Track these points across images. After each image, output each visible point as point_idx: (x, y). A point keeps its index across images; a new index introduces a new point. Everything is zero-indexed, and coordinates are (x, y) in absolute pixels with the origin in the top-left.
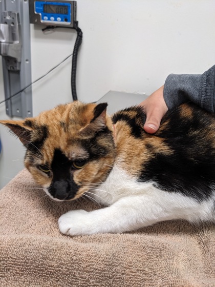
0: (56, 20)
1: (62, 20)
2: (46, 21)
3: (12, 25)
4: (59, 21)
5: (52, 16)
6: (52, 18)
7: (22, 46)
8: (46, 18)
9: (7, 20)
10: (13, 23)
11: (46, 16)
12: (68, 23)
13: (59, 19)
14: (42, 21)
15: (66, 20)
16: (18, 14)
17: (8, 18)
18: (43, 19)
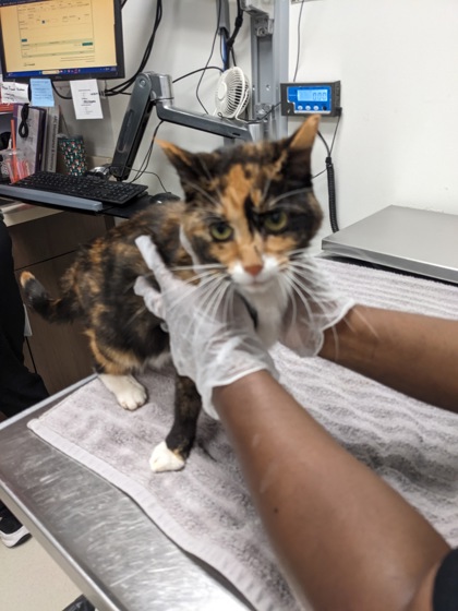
0: (312, 109)
1: (319, 110)
2: (299, 112)
4: (316, 111)
6: (308, 107)
8: (301, 108)
9: (260, 115)
10: (266, 119)
11: (300, 104)
12: (328, 112)
13: (317, 107)
14: (296, 112)
15: (325, 109)
17: (261, 112)
18: (297, 109)
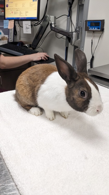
0: (95, 29)
1: (97, 29)
2: (91, 30)
3: (78, 32)
4: (96, 29)
5: (93, 27)
6: (93, 28)
7: (81, 41)
8: (91, 28)
9: (77, 30)
10: (79, 32)
11: (91, 27)
13: (96, 28)
16: (81, 28)
17: (78, 29)
18: (90, 29)
